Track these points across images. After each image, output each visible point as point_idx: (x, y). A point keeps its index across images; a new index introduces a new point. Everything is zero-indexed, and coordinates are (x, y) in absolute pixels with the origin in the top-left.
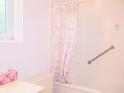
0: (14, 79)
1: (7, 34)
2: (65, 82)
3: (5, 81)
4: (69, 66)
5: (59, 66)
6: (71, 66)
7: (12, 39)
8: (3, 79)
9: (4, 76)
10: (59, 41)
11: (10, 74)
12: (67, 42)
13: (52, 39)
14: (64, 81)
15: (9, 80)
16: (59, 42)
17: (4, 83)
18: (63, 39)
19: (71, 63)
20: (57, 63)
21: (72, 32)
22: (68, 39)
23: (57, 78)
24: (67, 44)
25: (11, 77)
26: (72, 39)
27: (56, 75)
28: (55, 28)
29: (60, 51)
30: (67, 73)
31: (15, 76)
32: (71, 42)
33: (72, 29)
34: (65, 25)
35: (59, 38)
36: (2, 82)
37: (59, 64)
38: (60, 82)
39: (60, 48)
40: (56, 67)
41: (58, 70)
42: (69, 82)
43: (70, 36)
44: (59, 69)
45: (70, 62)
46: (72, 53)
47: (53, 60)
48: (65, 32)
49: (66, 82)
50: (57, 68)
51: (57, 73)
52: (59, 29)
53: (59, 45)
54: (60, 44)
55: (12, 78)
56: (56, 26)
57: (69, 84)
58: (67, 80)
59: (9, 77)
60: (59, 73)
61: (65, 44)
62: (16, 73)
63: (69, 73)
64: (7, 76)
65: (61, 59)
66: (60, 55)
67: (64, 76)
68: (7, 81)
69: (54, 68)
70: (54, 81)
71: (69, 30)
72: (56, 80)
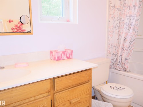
0: (70, 57)
1: (63, 16)
2: (123, 70)
3: (62, 57)
4: (129, 51)
5: (116, 52)
6: (131, 51)
7: (68, 21)
8: (60, 56)
9: (61, 53)
10: (118, 22)
11: (66, 52)
12: (127, 22)
13: (109, 21)
14: (122, 68)
15: (65, 57)
16: (117, 24)
17: (61, 59)
18: (123, 20)
19: (132, 48)
20: (115, 48)
21: (134, 10)
22: (128, 19)
23: (114, 65)
24: (127, 25)
25: (67, 54)
26: (134, 19)
27: (113, 62)
28: (113, 8)
29: (119, 35)
30: (126, 59)
31: (71, 55)
32: (132, 23)
33: (135, 6)
34: (125, 3)
35: (118, 19)
36: (60, 58)
37: (117, 49)
38: (118, 70)
39: (119, 31)
40: (113, 53)
41: (115, 56)
42: (128, 70)
43: (132, 15)
44: (117, 55)
45: (130, 46)
46: (133, 36)
47: (110, 45)
48: (125, 12)
49: (125, 71)
50: (115, 53)
51: (115, 60)
52: (118, 9)
53: (117, 27)
54: (119, 27)
55: (68, 56)
56: (115, 5)
57: (128, 72)
58: (126, 67)
59: (66, 54)
60: (116, 59)
61: (125, 26)
62: (71, 52)
63: (128, 59)
64: (64, 53)
65: (119, 44)
66: (118, 39)
67: (122, 63)
68: (63, 58)
69: (111, 54)
70: (110, 68)
71: (130, 8)
72: (113, 67)
